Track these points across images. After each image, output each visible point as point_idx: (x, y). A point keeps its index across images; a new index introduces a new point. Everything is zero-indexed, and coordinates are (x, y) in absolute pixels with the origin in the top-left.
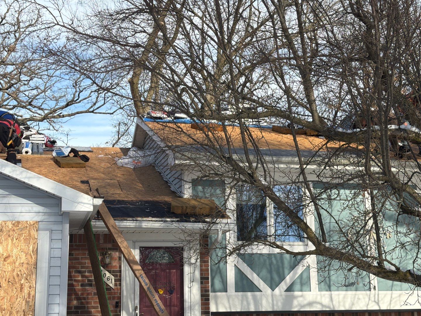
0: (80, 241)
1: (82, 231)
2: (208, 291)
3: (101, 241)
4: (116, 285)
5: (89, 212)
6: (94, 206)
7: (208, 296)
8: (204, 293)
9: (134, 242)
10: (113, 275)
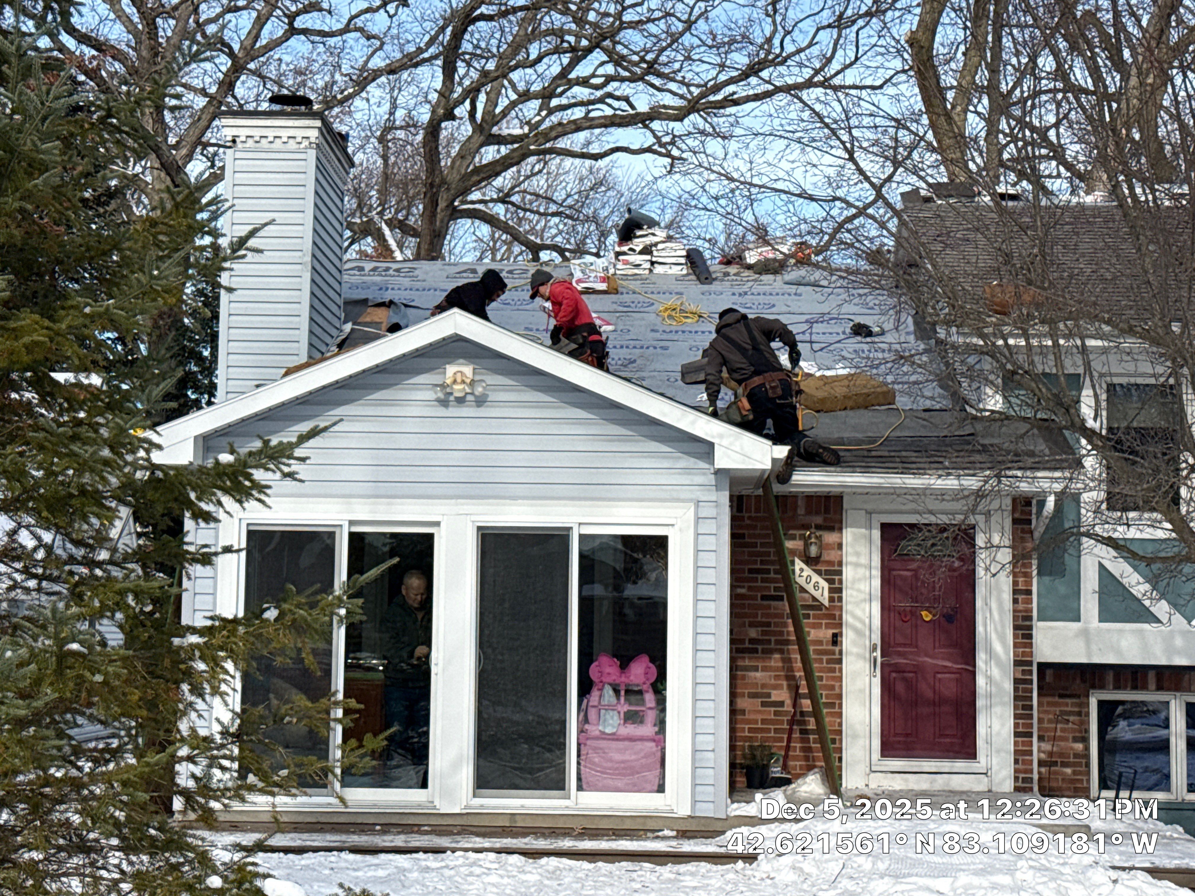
0: (757, 510)
1: (760, 492)
2: (1030, 618)
3: (801, 511)
4: (831, 599)
5: (764, 471)
6: (774, 461)
7: (1030, 628)
8: (1020, 622)
9: (869, 513)
10: (826, 580)
